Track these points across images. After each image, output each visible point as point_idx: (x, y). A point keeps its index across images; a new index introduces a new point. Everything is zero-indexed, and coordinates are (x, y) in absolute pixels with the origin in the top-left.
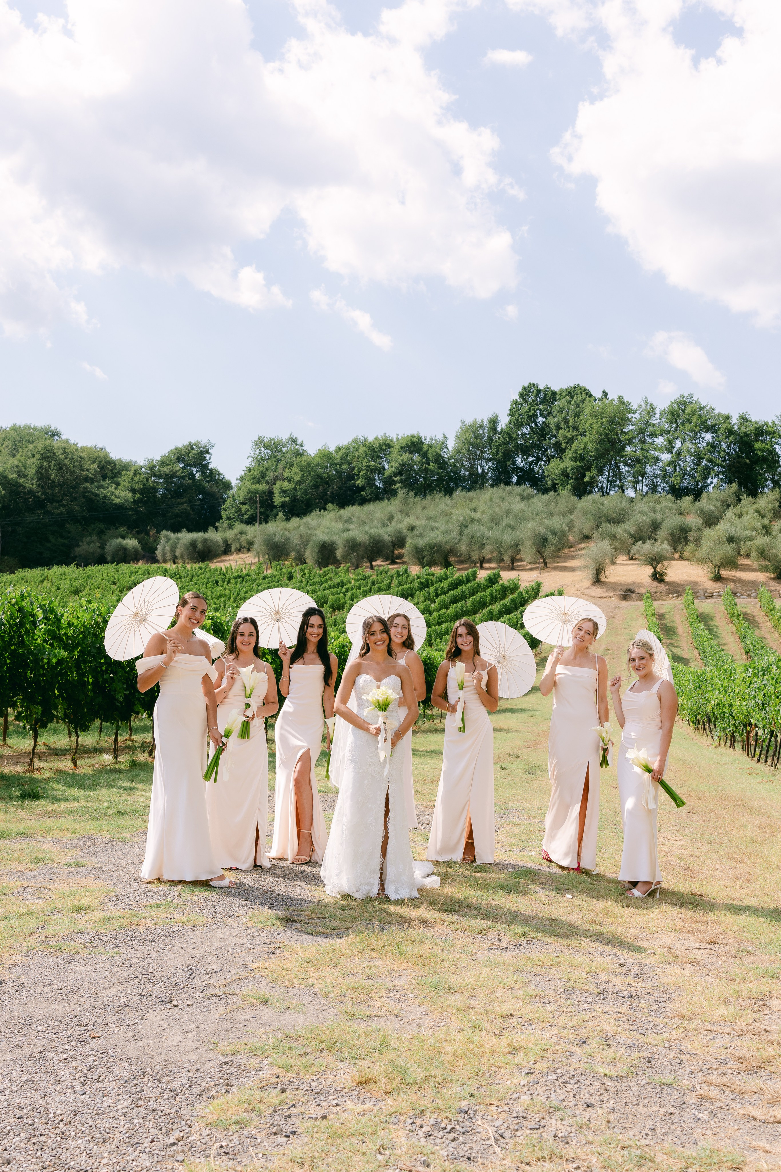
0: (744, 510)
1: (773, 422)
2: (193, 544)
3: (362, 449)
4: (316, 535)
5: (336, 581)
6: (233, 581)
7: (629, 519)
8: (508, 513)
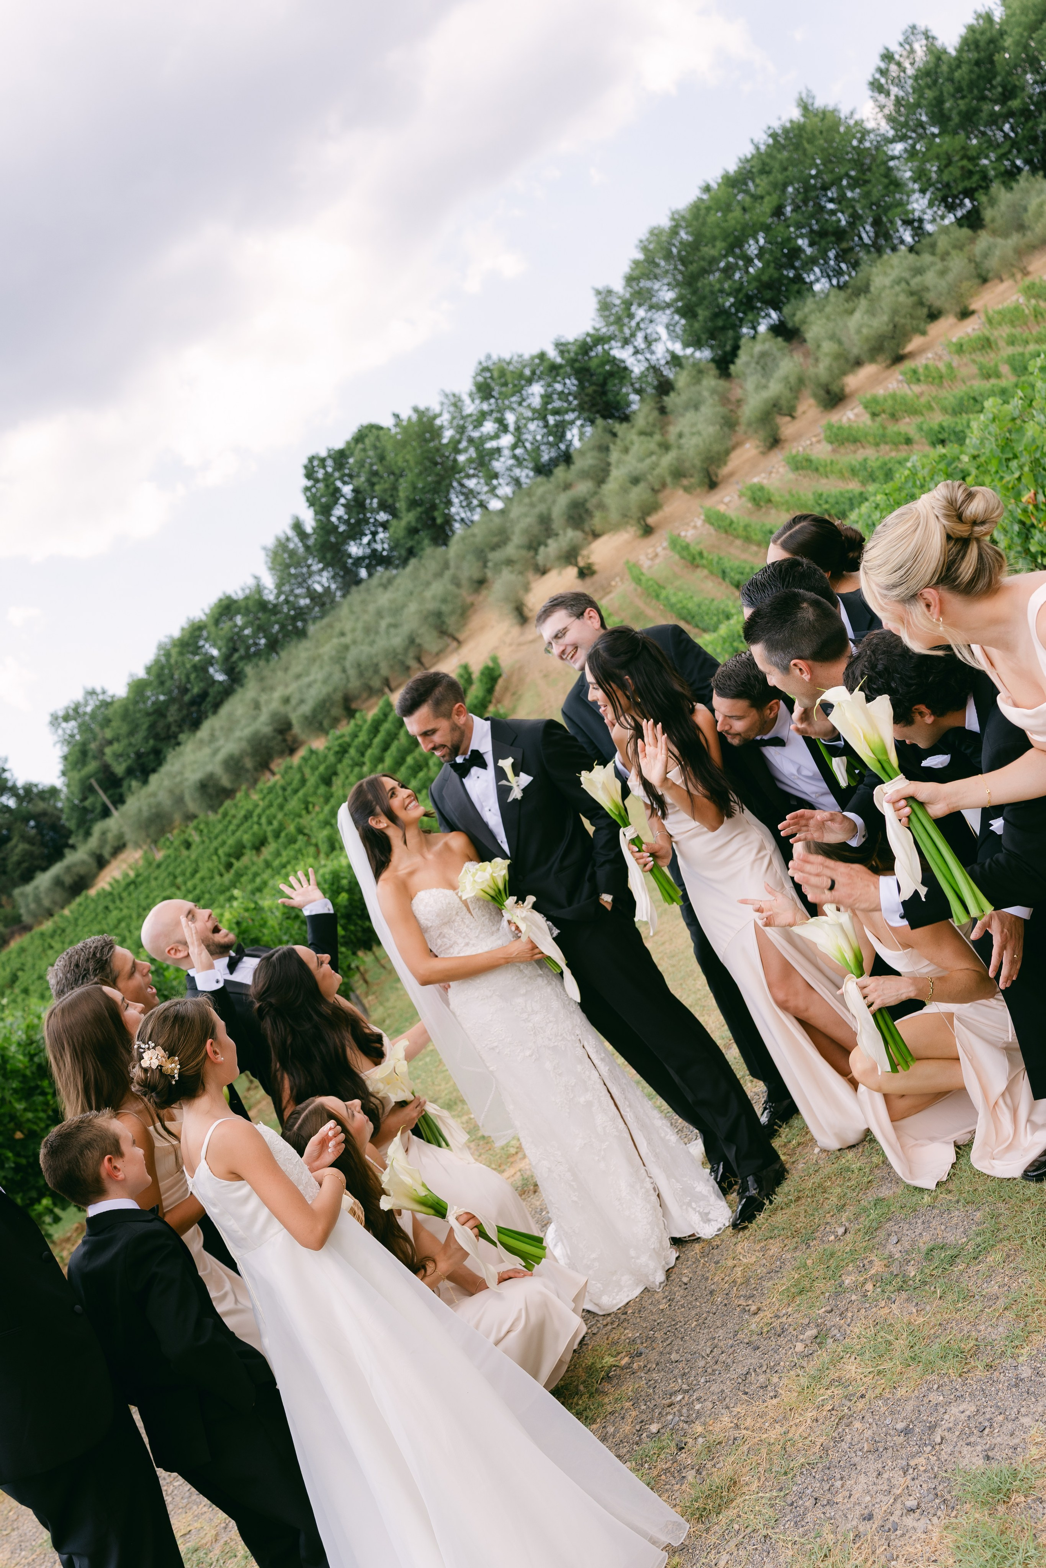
0: (627, 442)
1: (595, 329)
2: (58, 882)
3: (174, 652)
4: (187, 779)
5: (242, 813)
6: (125, 895)
7: (513, 533)
8: (379, 614)
